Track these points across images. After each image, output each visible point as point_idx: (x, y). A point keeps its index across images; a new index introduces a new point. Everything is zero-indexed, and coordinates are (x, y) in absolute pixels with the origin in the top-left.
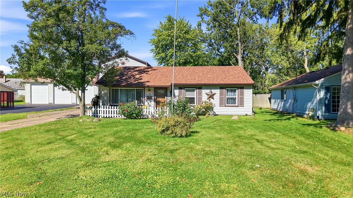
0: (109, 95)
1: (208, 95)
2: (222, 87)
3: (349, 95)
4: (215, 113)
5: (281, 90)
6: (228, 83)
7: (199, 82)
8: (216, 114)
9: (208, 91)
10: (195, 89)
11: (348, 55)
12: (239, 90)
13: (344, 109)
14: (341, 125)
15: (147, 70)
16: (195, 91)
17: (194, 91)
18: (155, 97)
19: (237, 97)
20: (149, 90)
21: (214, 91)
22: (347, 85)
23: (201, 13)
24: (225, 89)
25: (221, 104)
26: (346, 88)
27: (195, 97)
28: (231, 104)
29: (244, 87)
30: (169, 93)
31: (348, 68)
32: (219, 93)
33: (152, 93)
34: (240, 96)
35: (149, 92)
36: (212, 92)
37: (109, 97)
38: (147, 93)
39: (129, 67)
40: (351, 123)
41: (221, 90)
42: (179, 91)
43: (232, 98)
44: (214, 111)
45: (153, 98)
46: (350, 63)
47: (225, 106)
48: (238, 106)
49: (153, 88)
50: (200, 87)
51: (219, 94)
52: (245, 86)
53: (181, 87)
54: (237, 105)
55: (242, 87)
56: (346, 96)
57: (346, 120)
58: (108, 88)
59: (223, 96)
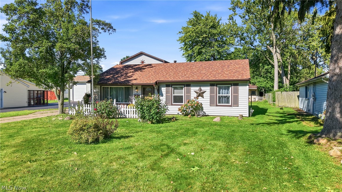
0: (100, 94)
1: (197, 93)
2: (212, 84)
3: (337, 93)
4: (205, 113)
5: (306, 87)
6: (219, 79)
7: (187, 79)
8: (207, 114)
9: (197, 89)
10: (183, 86)
11: (338, 35)
12: (233, 87)
13: (330, 113)
14: (326, 135)
15: (144, 67)
16: (184, 88)
17: (182, 88)
18: (143, 95)
19: (230, 95)
20: (137, 88)
21: (203, 89)
22: (335, 78)
23: (233, 6)
24: (216, 86)
25: (212, 104)
26: (334, 83)
27: (183, 95)
28: (225, 103)
29: (238, 83)
30: (156, 91)
31: (336, 54)
32: (209, 90)
33: (139, 91)
34: (234, 95)
35: (136, 90)
36: (201, 90)
37: (100, 95)
38: (135, 91)
39: (130, 65)
40: (339, 134)
41: (212, 87)
42: (166, 89)
43: (225, 97)
44: (204, 111)
45: (141, 96)
46: (339, 46)
47: (217, 106)
48: (231, 106)
49: (140, 86)
50: (188, 84)
51: (209, 92)
52: (241, 83)
53: (168, 84)
54: (230, 104)
55: (236, 83)
56: (333, 94)
57: (333, 128)
58: (99, 86)
59: (214, 94)
